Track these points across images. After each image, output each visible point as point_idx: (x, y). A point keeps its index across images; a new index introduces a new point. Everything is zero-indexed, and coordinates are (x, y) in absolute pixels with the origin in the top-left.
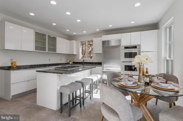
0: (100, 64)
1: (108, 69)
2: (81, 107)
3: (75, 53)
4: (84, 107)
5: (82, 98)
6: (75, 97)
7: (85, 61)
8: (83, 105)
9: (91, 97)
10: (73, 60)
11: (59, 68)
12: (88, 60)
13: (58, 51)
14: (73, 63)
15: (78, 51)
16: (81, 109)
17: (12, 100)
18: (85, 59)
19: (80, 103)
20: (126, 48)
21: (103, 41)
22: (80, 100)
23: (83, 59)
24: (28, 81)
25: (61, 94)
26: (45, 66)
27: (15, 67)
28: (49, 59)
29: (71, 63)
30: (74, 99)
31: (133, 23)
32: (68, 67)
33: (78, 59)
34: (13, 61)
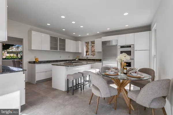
0: (100, 60)
1: (106, 65)
2: (81, 90)
3: (80, 51)
4: (84, 91)
5: (82, 84)
6: (77, 83)
7: (88, 58)
8: (83, 89)
9: (90, 85)
10: (79, 57)
11: (67, 63)
12: (90, 57)
13: (67, 50)
14: (79, 59)
15: (83, 50)
16: (81, 92)
17: (36, 83)
18: (88, 56)
19: (81, 87)
20: (122, 47)
21: (102, 42)
22: (81, 86)
23: (86, 57)
24: (46, 72)
25: (68, 80)
26: (57, 61)
27: (37, 62)
28: (60, 56)
29: (77, 59)
30: (77, 85)
31: (127, 26)
32: (74, 63)
33: (82, 57)
34: (37, 57)
